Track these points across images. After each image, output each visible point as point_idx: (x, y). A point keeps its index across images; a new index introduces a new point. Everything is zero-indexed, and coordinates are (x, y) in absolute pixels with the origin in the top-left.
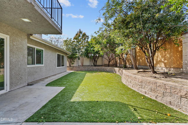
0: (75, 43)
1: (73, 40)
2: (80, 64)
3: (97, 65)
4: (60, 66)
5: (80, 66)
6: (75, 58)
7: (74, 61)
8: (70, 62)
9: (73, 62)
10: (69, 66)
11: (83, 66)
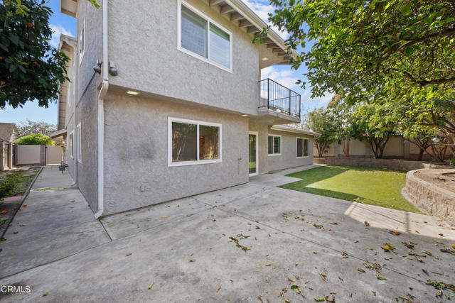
0: (331, 114)
1: (325, 110)
2: (342, 153)
3: (384, 155)
4: (301, 155)
5: (343, 156)
6: (331, 141)
7: (328, 148)
8: (321, 148)
9: (326, 149)
10: (318, 155)
11: (348, 156)
